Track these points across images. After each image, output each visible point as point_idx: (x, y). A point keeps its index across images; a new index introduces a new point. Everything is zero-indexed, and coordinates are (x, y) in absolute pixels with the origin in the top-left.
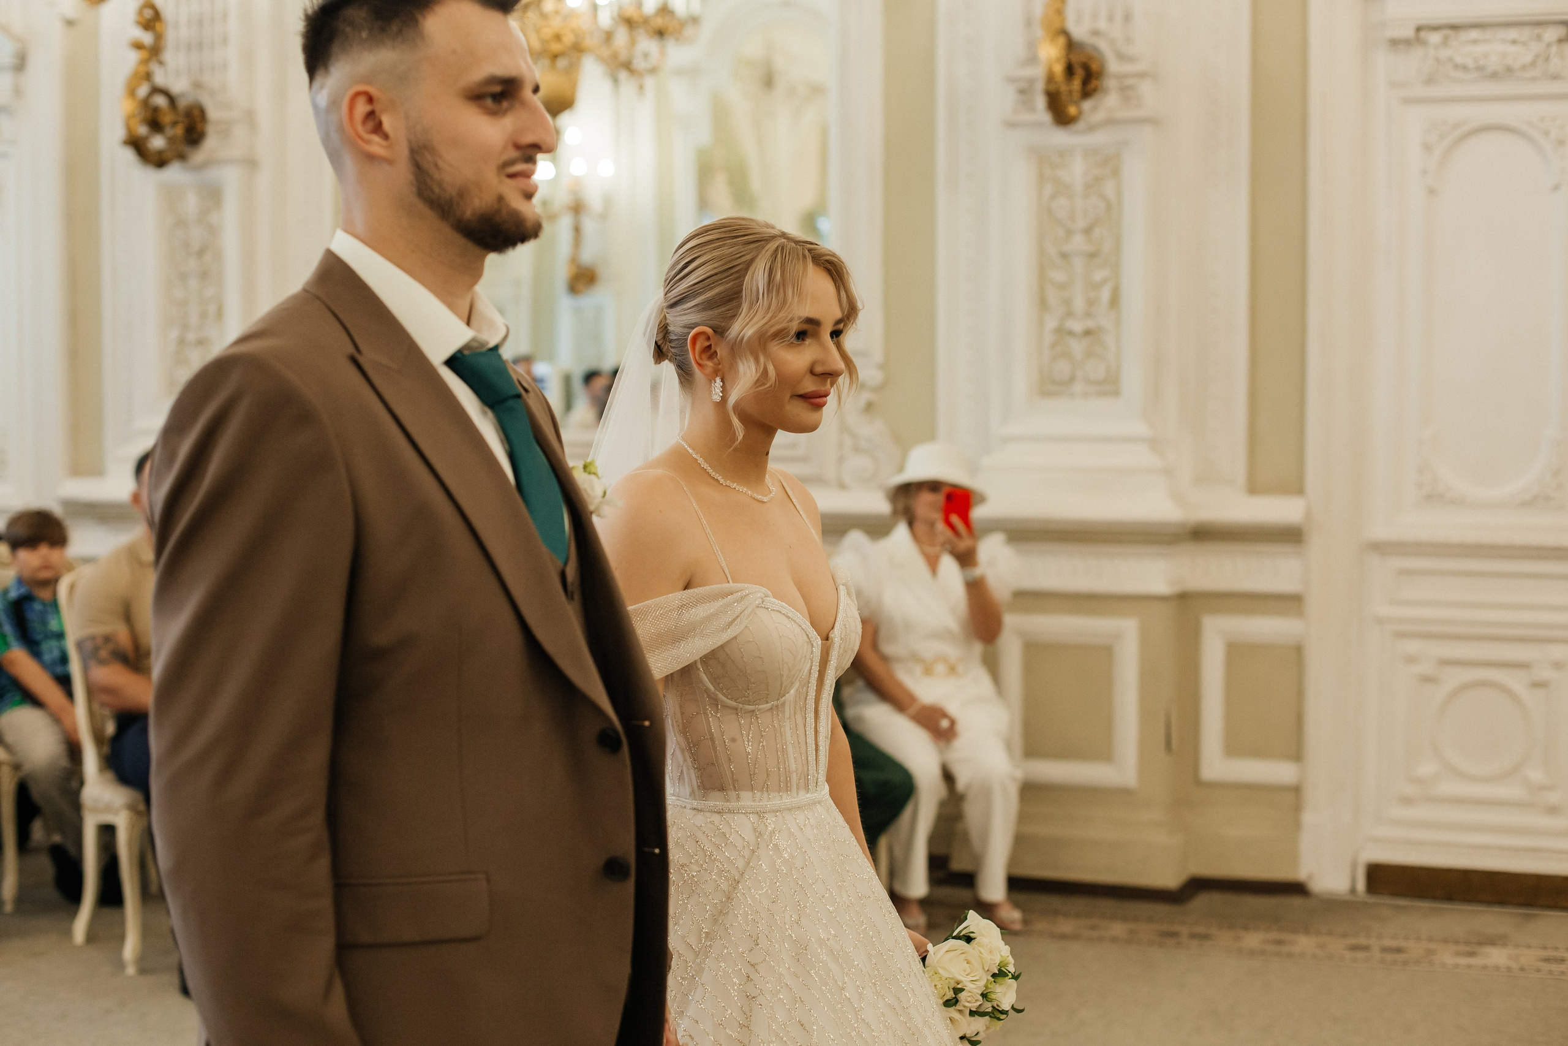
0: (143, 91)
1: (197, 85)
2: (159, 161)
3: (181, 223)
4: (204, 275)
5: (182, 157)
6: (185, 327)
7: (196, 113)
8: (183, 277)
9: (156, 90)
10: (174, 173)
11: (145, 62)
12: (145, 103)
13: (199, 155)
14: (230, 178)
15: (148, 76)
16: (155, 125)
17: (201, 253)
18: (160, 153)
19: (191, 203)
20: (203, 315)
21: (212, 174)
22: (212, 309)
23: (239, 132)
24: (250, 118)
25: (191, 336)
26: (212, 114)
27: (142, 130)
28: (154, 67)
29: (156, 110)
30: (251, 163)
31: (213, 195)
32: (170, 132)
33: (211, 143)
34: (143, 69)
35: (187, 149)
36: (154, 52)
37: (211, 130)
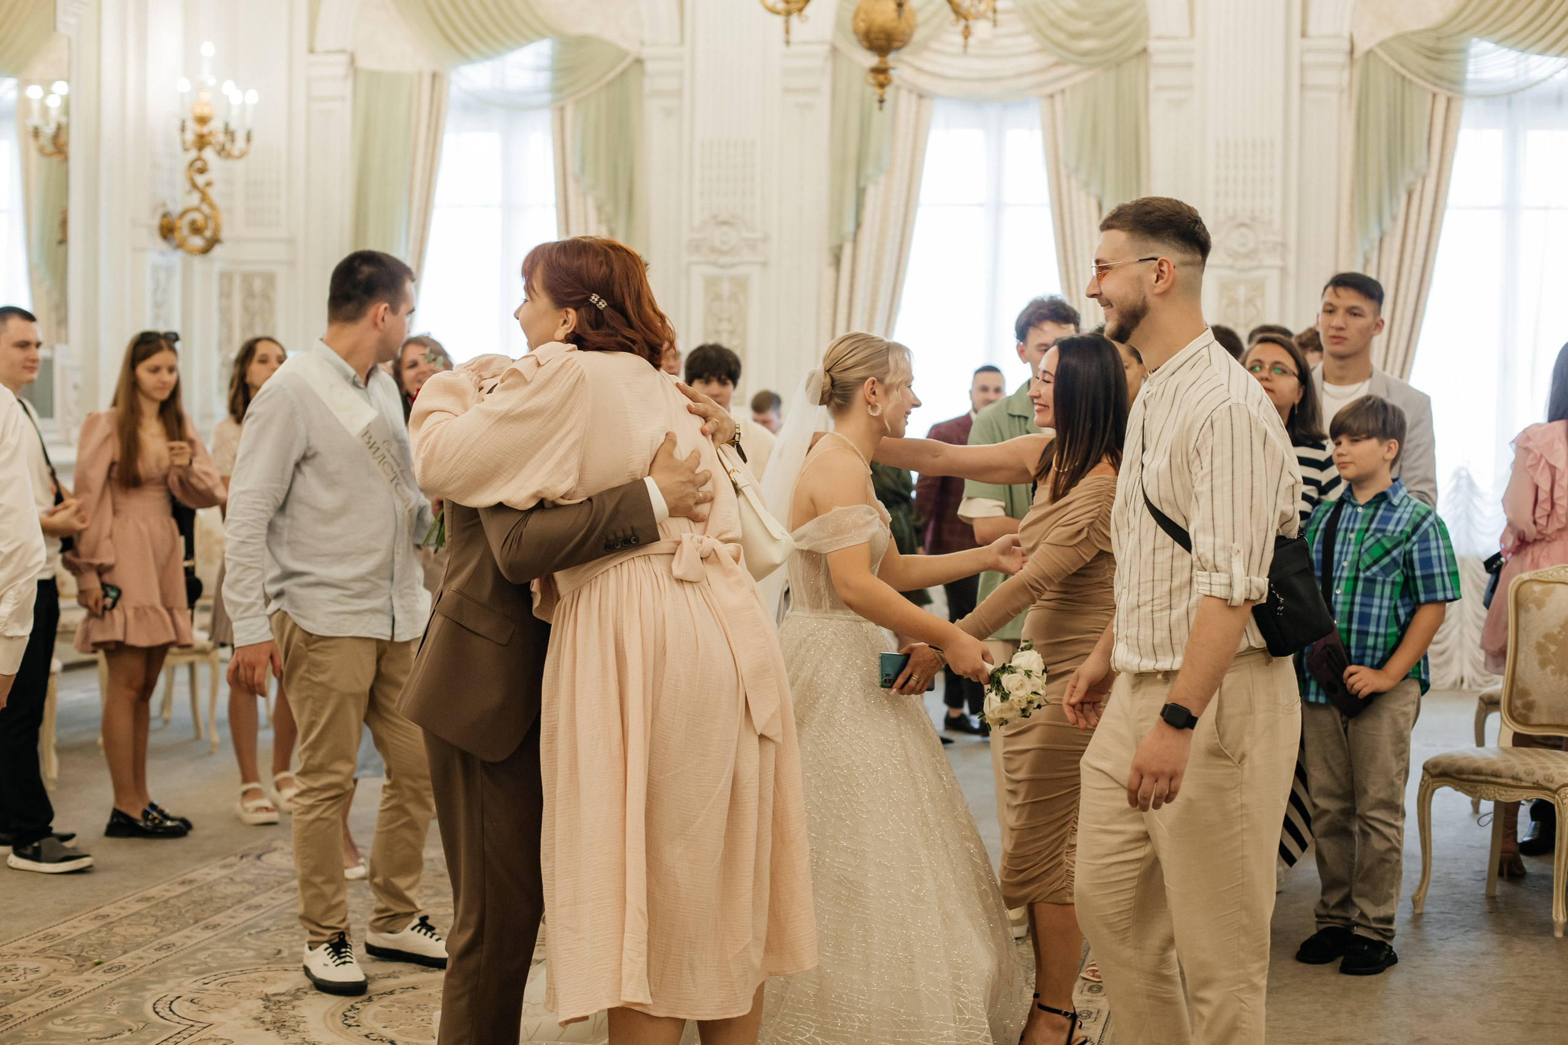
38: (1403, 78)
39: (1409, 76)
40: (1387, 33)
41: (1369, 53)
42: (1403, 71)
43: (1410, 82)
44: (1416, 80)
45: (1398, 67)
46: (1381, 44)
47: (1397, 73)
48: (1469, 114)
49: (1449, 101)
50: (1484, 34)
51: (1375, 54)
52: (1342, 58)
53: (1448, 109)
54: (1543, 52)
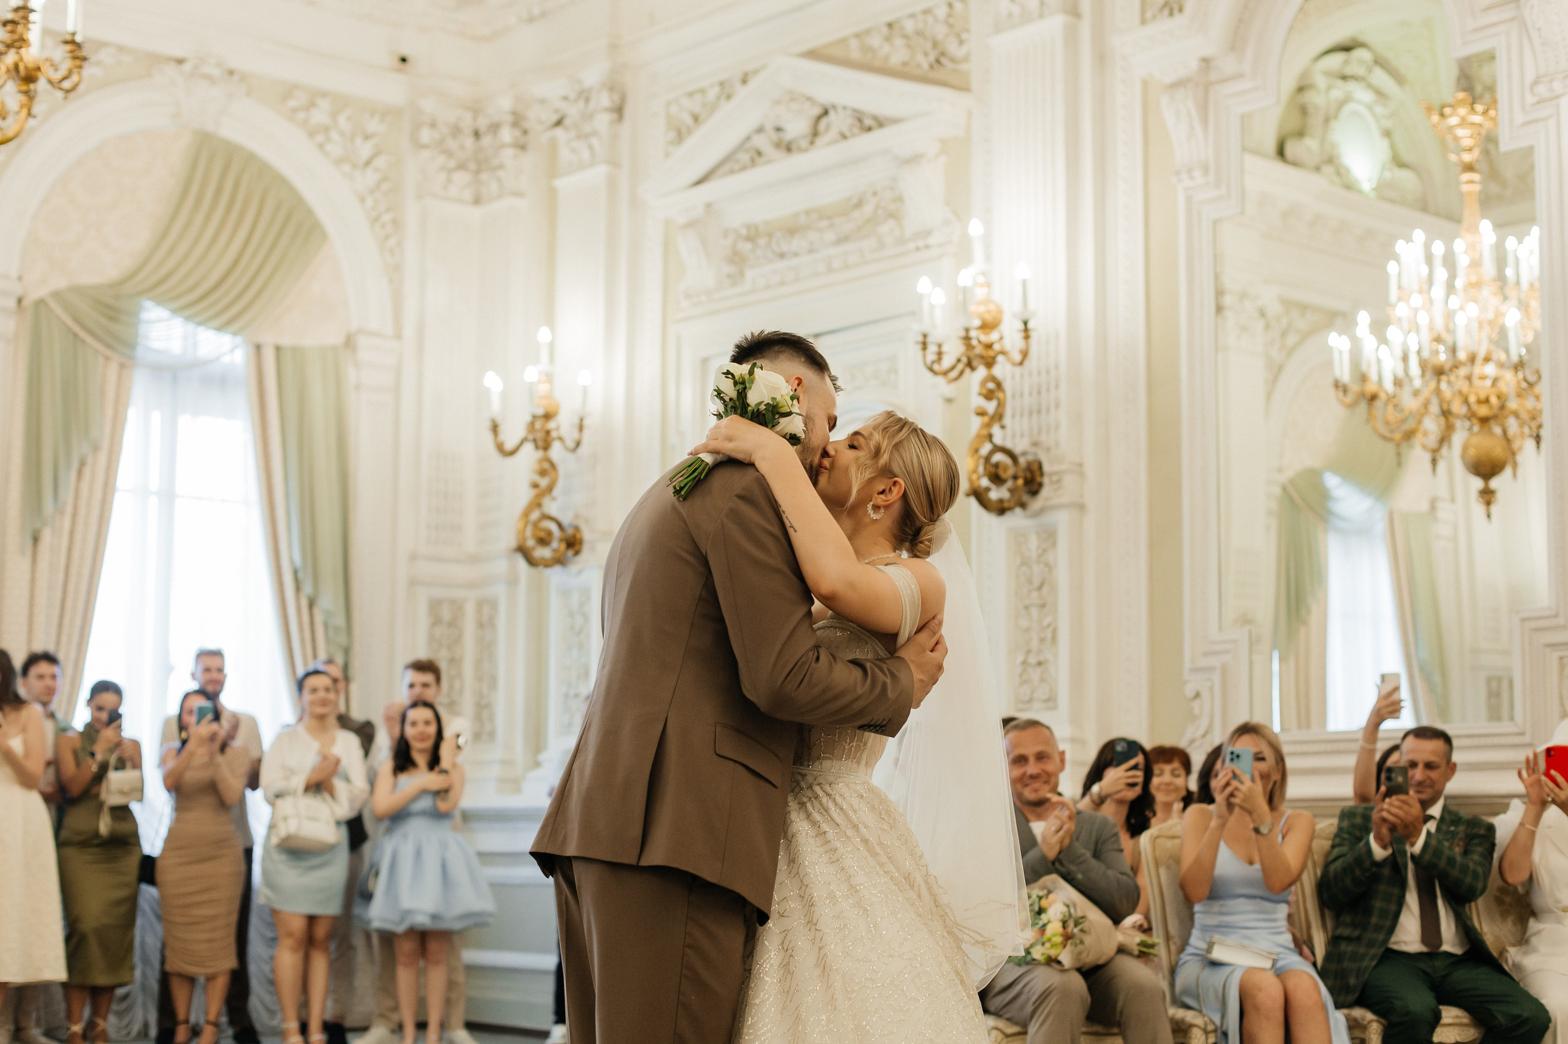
0: (986, 448)
1: (1035, 444)
2: (1001, 509)
3: (1025, 563)
4: (1043, 606)
5: (1023, 505)
6: (1029, 652)
7: (1035, 467)
8: (1027, 607)
9: (998, 449)
10: (1016, 519)
11: (989, 425)
12: (987, 459)
13: (1036, 504)
14: (1062, 520)
15: (990, 437)
16: (997, 479)
17: (1040, 588)
18: (1001, 501)
19: (1033, 542)
20: (1042, 640)
21: (1048, 518)
22: (1049, 635)
23: (1069, 481)
24: (1079, 469)
25: (1032, 660)
26: (1047, 468)
27: (985, 482)
28: (996, 430)
29: (997, 465)
30: (1081, 507)
31: (1049, 536)
32: (1010, 484)
33: (1045, 492)
34: (985, 432)
35: (1026, 498)
36: (998, 416)
37: (1046, 480)
38: (75, 335)
39: (82, 334)
40: (59, 282)
41: (40, 303)
42: (76, 328)
43: (83, 341)
44: (89, 339)
45: (70, 323)
46: (57, 295)
47: (69, 329)
48: (140, 386)
49: (122, 366)
50: (160, 301)
51: (46, 305)
52: (12, 303)
53: (120, 377)
54: (220, 329)
